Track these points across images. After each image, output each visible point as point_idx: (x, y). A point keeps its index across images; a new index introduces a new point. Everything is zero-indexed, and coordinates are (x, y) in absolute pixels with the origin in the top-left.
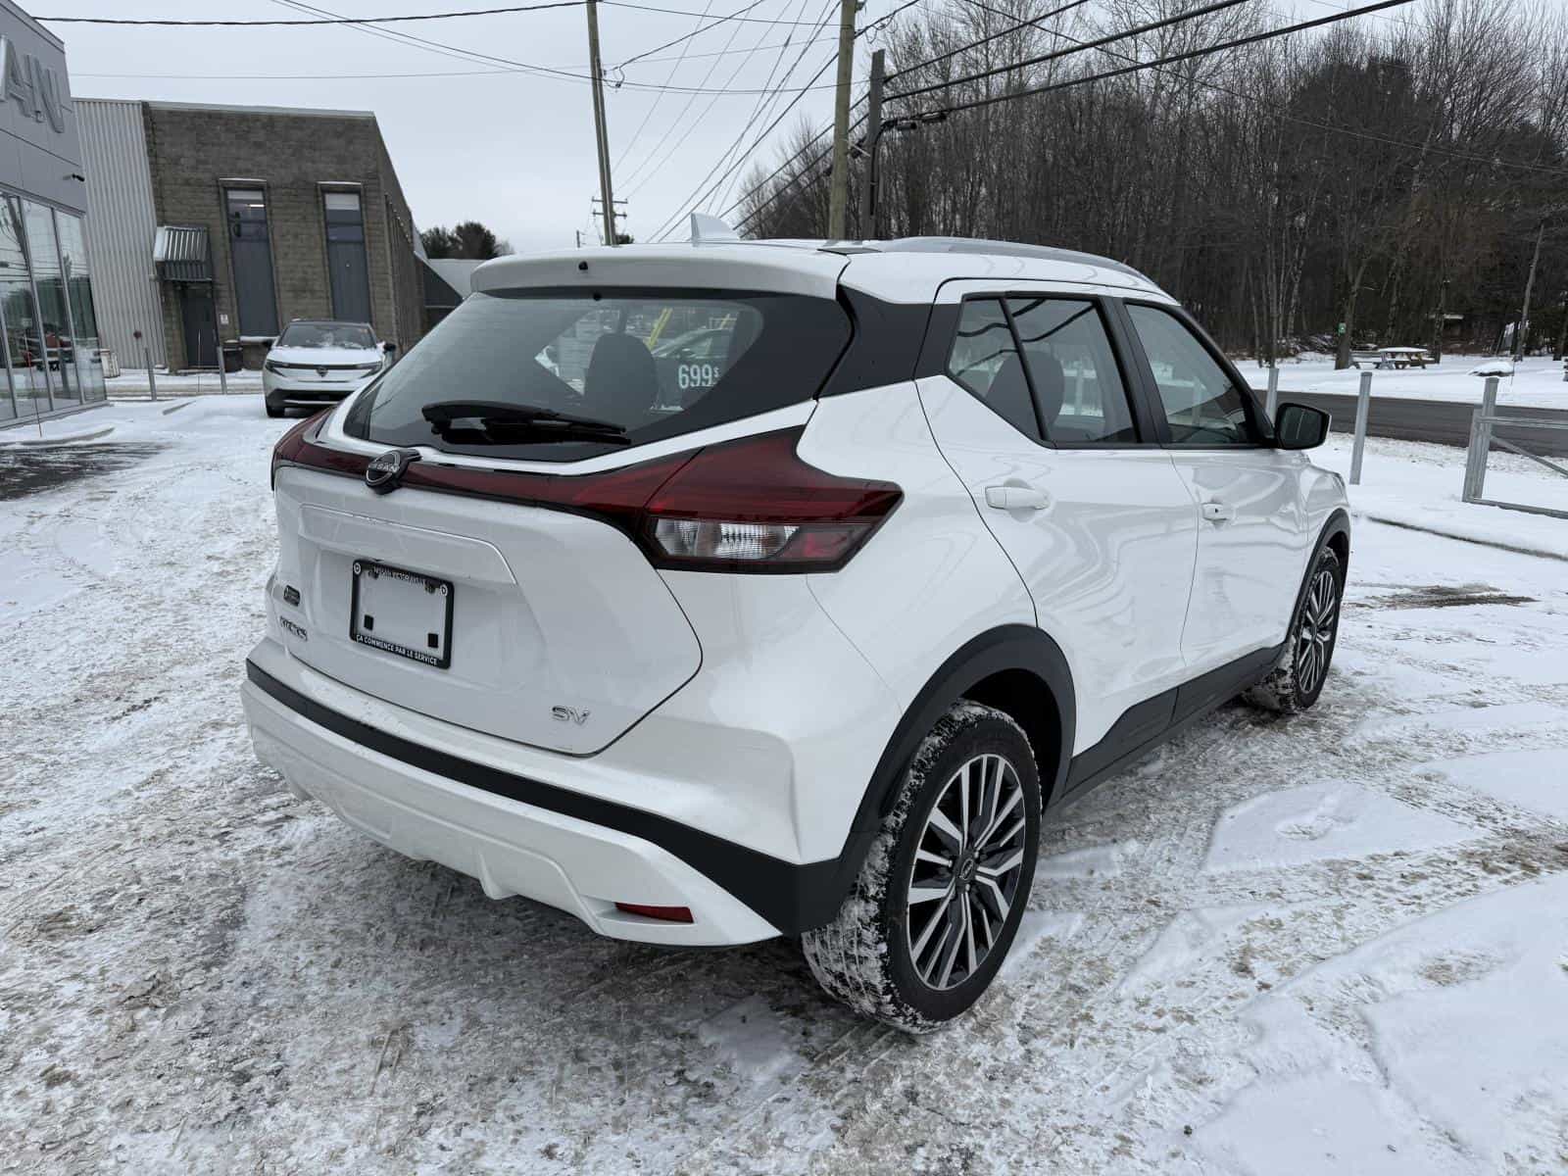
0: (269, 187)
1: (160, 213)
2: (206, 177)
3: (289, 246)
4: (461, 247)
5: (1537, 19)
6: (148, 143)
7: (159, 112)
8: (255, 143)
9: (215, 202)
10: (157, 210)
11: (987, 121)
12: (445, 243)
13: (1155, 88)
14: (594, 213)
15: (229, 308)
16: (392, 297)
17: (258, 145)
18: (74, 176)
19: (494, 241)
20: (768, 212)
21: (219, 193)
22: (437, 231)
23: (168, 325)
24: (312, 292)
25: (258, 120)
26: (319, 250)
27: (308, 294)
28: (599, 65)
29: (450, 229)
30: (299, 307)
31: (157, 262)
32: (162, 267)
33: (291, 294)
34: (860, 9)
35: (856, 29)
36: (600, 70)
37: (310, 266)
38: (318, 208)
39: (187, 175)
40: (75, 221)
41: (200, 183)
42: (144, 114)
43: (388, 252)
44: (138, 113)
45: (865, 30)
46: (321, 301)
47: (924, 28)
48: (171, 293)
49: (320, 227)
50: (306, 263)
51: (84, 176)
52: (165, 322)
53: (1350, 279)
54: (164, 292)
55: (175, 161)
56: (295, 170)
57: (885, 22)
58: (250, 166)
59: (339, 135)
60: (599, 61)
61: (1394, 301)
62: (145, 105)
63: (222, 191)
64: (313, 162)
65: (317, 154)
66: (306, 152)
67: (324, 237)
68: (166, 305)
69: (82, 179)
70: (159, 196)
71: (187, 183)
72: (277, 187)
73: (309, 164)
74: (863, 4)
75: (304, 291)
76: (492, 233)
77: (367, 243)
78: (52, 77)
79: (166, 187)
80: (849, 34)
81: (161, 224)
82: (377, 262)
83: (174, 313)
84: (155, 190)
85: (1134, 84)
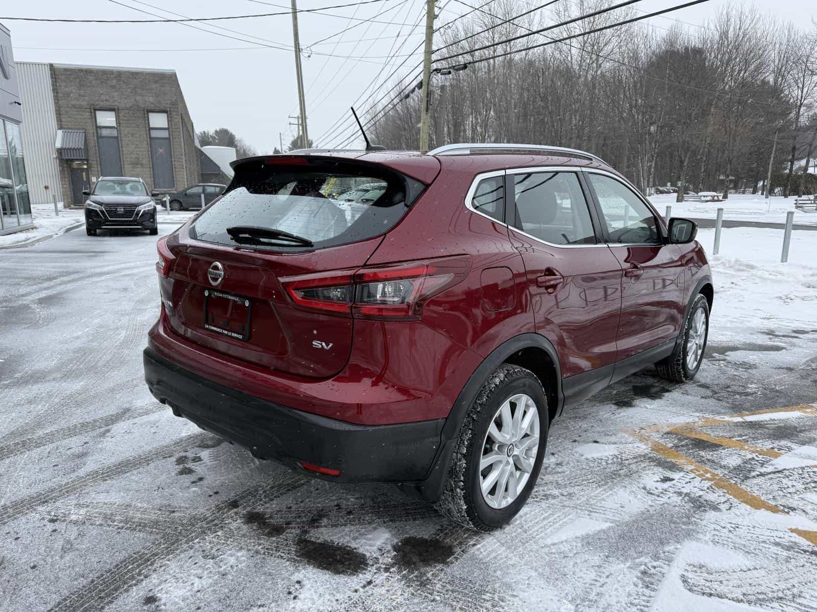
0: (118, 110)
1: (60, 123)
2: (84, 103)
3: (129, 141)
4: (217, 141)
5: (771, 28)
6: (53, 85)
7: (59, 69)
8: (111, 86)
9: (90, 117)
10: (58, 121)
11: (494, 78)
12: (209, 139)
13: (581, 61)
14: (290, 124)
15: (97, 173)
16: (184, 167)
17: (113, 87)
18: (15, 102)
19: (235, 138)
20: (380, 124)
21: (91, 112)
22: (204, 132)
23: (64, 182)
24: (142, 165)
25: (113, 74)
26: (145, 142)
27: (139, 166)
28: (299, 46)
29: (211, 132)
30: (134, 173)
31: (57, 149)
32: (60, 151)
33: (130, 166)
34: (436, 18)
35: (434, 28)
36: (299, 48)
37: (140, 151)
38: (145, 121)
39: (73, 102)
40: (15, 127)
41: (81, 107)
42: (51, 70)
43: (183, 144)
44: (47, 69)
45: (439, 29)
46: (147, 169)
47: (461, 29)
48: (65, 165)
49: (146, 130)
50: (139, 149)
51: (21, 102)
52: (62, 181)
53: (683, 159)
54: (61, 165)
55: (68, 95)
56: (132, 100)
57: (450, 25)
58: (108, 98)
59: (156, 82)
60: (298, 43)
61: (703, 170)
62: (51, 65)
63: (93, 111)
64: (143, 96)
65: (144, 92)
66: (139, 91)
67: (148, 136)
68: (62, 171)
69: (20, 104)
70: (59, 114)
71: (74, 106)
72: (123, 109)
73: (140, 97)
74: (438, 15)
75: (137, 164)
76: (233, 134)
77: (172, 140)
78: (4, 49)
79: (62, 109)
80: (430, 31)
81: (60, 129)
82: (177, 148)
83: (67, 176)
84: (56, 110)
85: (569, 59)
